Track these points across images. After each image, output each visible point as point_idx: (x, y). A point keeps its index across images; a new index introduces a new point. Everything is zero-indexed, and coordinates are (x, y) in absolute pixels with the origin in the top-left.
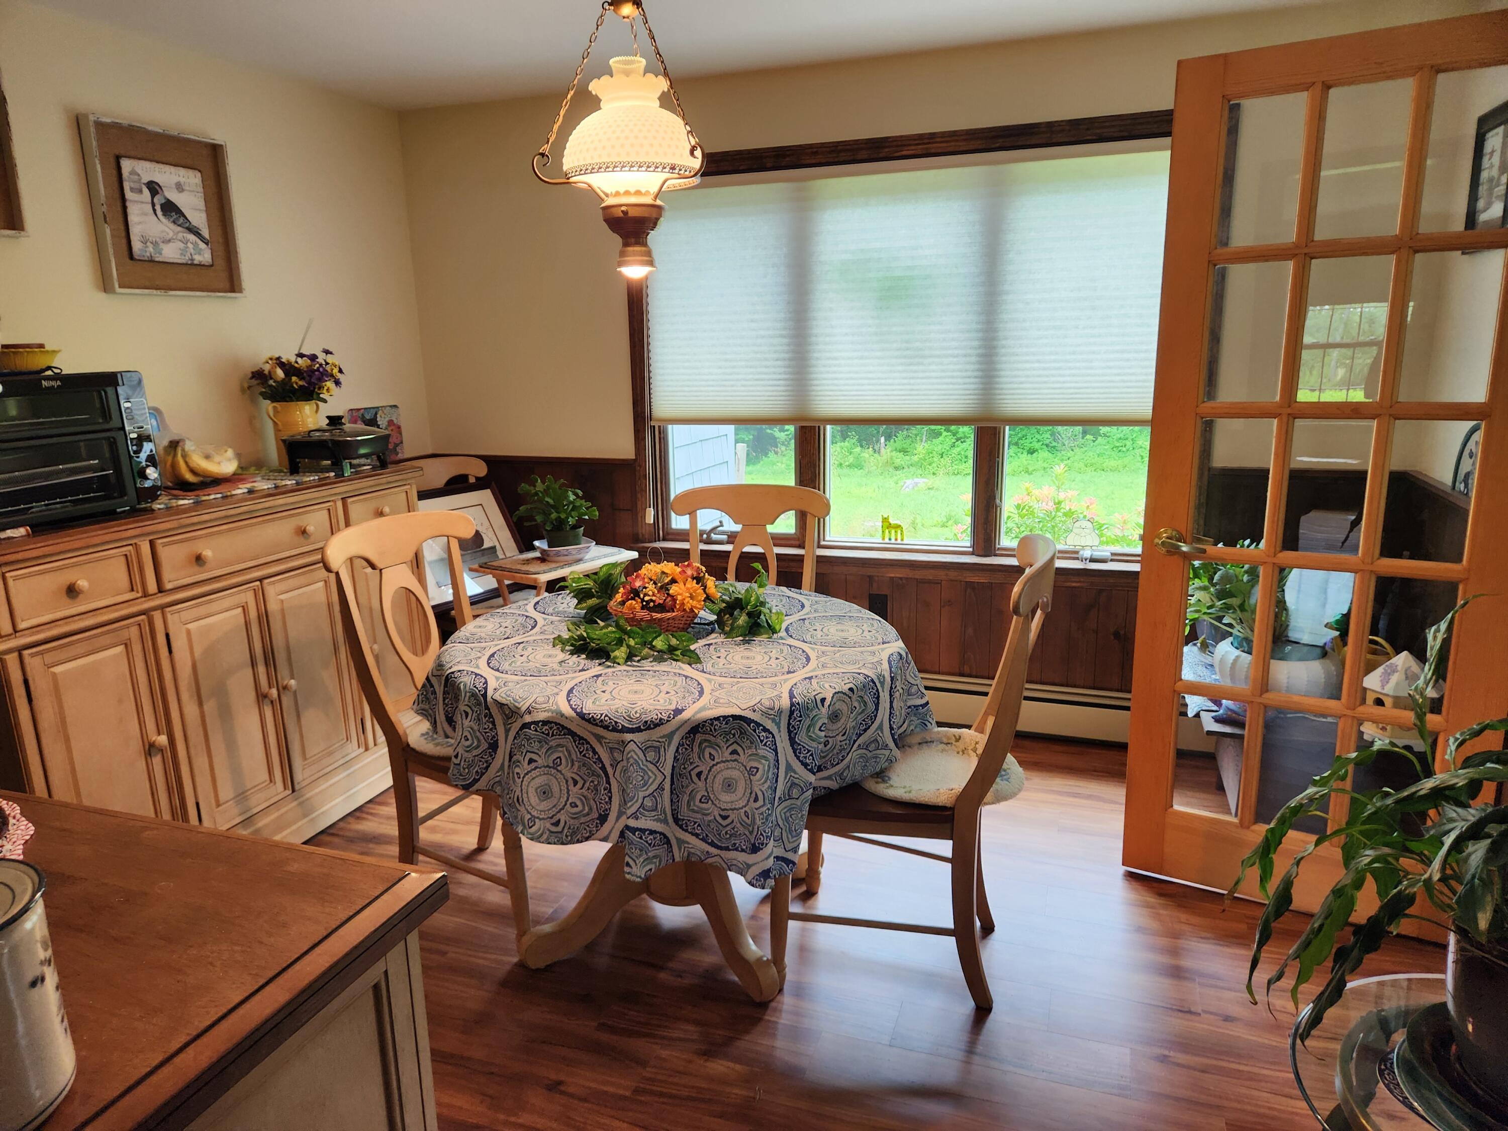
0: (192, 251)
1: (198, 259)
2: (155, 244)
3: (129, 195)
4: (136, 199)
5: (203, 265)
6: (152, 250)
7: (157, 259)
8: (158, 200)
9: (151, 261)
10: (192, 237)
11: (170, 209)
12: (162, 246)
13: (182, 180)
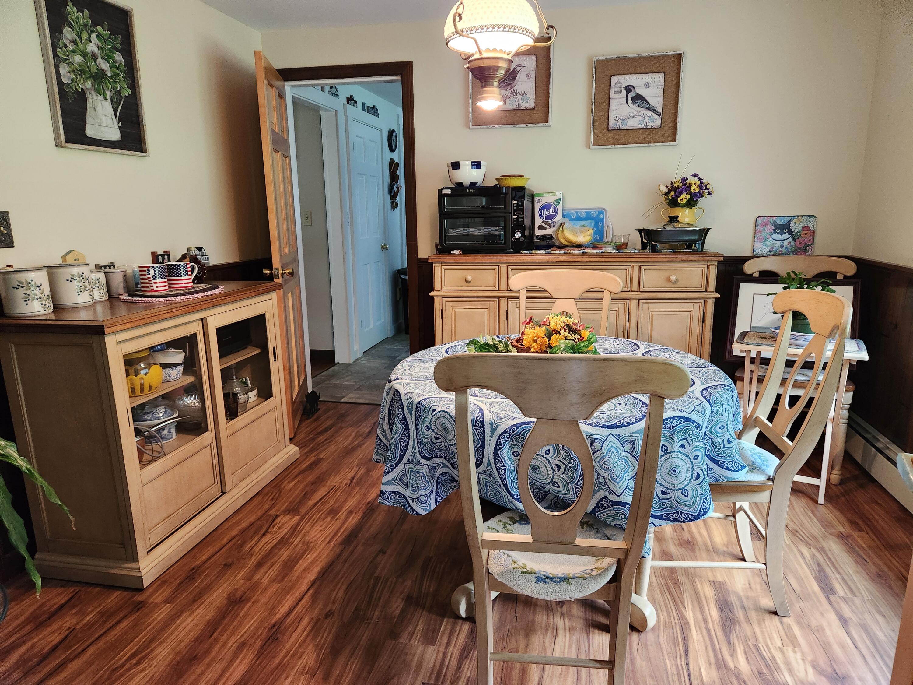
0: (647, 121)
1: (650, 125)
2: (623, 120)
3: (612, 95)
4: (617, 97)
5: (654, 128)
6: (620, 123)
7: (623, 128)
8: (631, 95)
9: (619, 130)
10: (650, 113)
11: (638, 99)
12: (627, 120)
13: (649, 81)
